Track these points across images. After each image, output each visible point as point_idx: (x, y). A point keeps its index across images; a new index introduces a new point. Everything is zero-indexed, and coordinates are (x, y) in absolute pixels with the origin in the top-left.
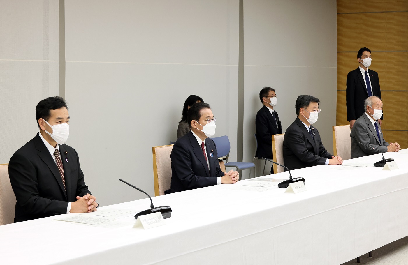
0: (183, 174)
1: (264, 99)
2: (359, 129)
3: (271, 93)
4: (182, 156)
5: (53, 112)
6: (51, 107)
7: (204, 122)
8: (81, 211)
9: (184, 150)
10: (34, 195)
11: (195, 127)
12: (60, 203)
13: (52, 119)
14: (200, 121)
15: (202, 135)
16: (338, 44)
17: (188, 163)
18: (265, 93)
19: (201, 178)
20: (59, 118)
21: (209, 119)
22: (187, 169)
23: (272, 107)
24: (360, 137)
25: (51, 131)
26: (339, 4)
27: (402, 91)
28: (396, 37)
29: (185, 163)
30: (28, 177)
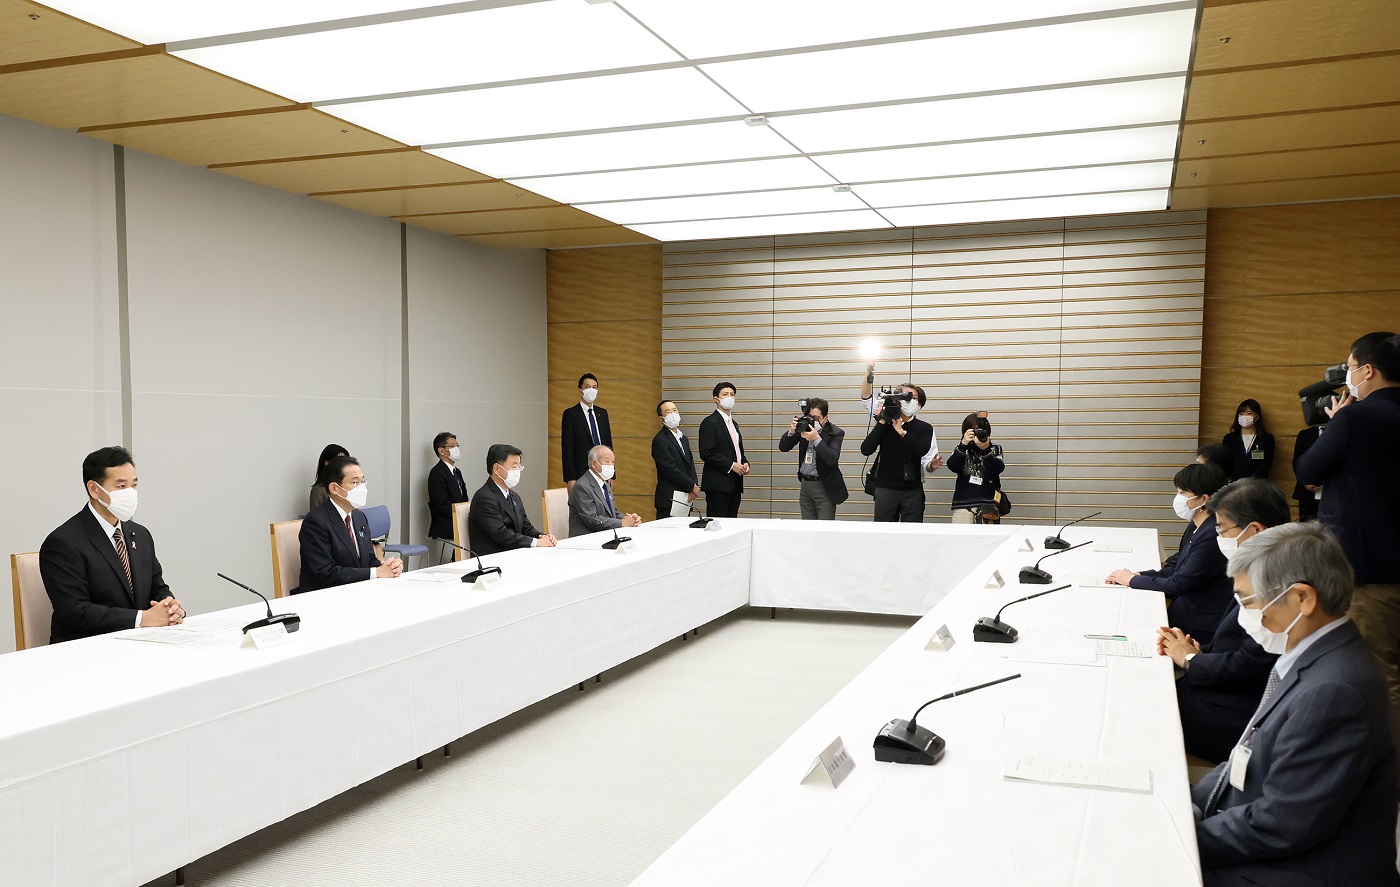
0: (318, 563)
1: (439, 450)
2: (580, 494)
3: (450, 441)
4: (316, 537)
5: (110, 470)
6: (107, 463)
7: (348, 485)
8: (159, 623)
10: (82, 600)
11: (336, 493)
12: (123, 612)
13: (108, 482)
14: (343, 484)
15: (346, 504)
16: (550, 368)
17: (326, 548)
18: (441, 441)
19: (346, 569)
20: (120, 481)
21: (356, 481)
22: (324, 556)
23: (452, 462)
24: (582, 505)
25: (108, 500)
26: (550, 309)
27: (643, 438)
28: (634, 358)
29: (320, 547)
30: (71, 573)
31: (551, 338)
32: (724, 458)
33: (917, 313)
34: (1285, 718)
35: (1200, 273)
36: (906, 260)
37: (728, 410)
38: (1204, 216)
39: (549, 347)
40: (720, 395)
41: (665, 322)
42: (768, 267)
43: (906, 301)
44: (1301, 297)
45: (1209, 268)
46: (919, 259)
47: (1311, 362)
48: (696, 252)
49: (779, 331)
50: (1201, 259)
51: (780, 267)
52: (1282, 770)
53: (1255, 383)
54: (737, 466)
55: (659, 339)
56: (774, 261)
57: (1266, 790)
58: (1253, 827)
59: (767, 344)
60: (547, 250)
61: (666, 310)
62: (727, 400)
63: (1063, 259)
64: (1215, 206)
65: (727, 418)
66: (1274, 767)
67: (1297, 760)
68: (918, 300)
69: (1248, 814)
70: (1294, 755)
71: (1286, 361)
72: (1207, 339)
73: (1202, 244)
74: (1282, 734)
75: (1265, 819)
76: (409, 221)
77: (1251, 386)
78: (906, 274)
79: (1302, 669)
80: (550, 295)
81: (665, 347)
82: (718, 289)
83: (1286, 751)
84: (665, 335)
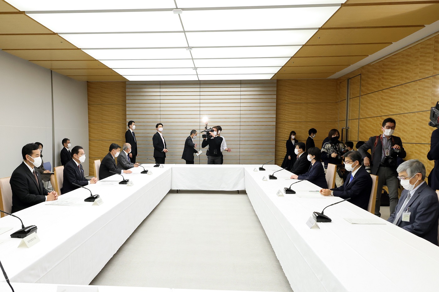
0: (72, 180)
1: (64, 144)
2: (122, 158)
3: (68, 141)
4: (71, 171)
5: (34, 151)
6: (33, 149)
7: (80, 155)
8: (52, 200)
9: (72, 168)
10: (28, 193)
11: (75, 157)
12: (41, 196)
13: (33, 155)
14: (78, 155)
15: (79, 161)
16: (89, 118)
17: (74, 175)
19: (81, 181)
20: (37, 154)
21: (82, 154)
22: (74, 178)
23: (68, 148)
25: (33, 161)
26: (89, 100)
27: (119, 140)
28: (116, 116)
29: (72, 175)
30: (24, 184)
31: (89, 109)
32: (161, 147)
33: (201, 105)
34: (419, 204)
35: (275, 97)
36: (198, 90)
37: (161, 132)
38: (276, 81)
39: (88, 112)
40: (158, 127)
41: (127, 105)
42: (158, 90)
43: (198, 101)
44: (298, 104)
45: (277, 95)
46: (202, 90)
47: (301, 121)
48: (137, 84)
49: (162, 109)
50: (275, 93)
51: (162, 90)
52: (420, 216)
53: (288, 126)
54: (164, 150)
55: (125, 111)
56: (160, 88)
57: (416, 221)
58: (414, 229)
59: (159, 113)
60: (87, 81)
61: (127, 101)
62: (160, 129)
63: (241, 91)
64: (279, 79)
65: (161, 134)
66: (417, 216)
67: (424, 213)
68: (202, 101)
69: (413, 227)
70: (423, 212)
71: (295, 120)
72: (277, 114)
73: (275, 89)
74: (418, 208)
75: (417, 227)
76: (52, 70)
77: (286, 127)
78: (198, 94)
79: (419, 192)
80: (88, 95)
81: (127, 113)
82: (143, 96)
83: (421, 211)
84: (127, 109)
